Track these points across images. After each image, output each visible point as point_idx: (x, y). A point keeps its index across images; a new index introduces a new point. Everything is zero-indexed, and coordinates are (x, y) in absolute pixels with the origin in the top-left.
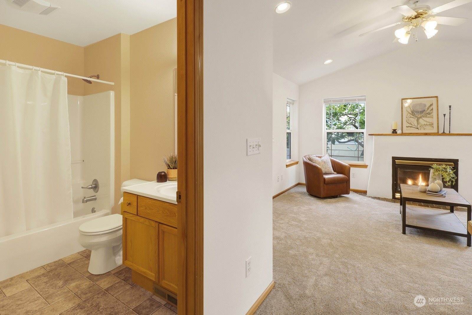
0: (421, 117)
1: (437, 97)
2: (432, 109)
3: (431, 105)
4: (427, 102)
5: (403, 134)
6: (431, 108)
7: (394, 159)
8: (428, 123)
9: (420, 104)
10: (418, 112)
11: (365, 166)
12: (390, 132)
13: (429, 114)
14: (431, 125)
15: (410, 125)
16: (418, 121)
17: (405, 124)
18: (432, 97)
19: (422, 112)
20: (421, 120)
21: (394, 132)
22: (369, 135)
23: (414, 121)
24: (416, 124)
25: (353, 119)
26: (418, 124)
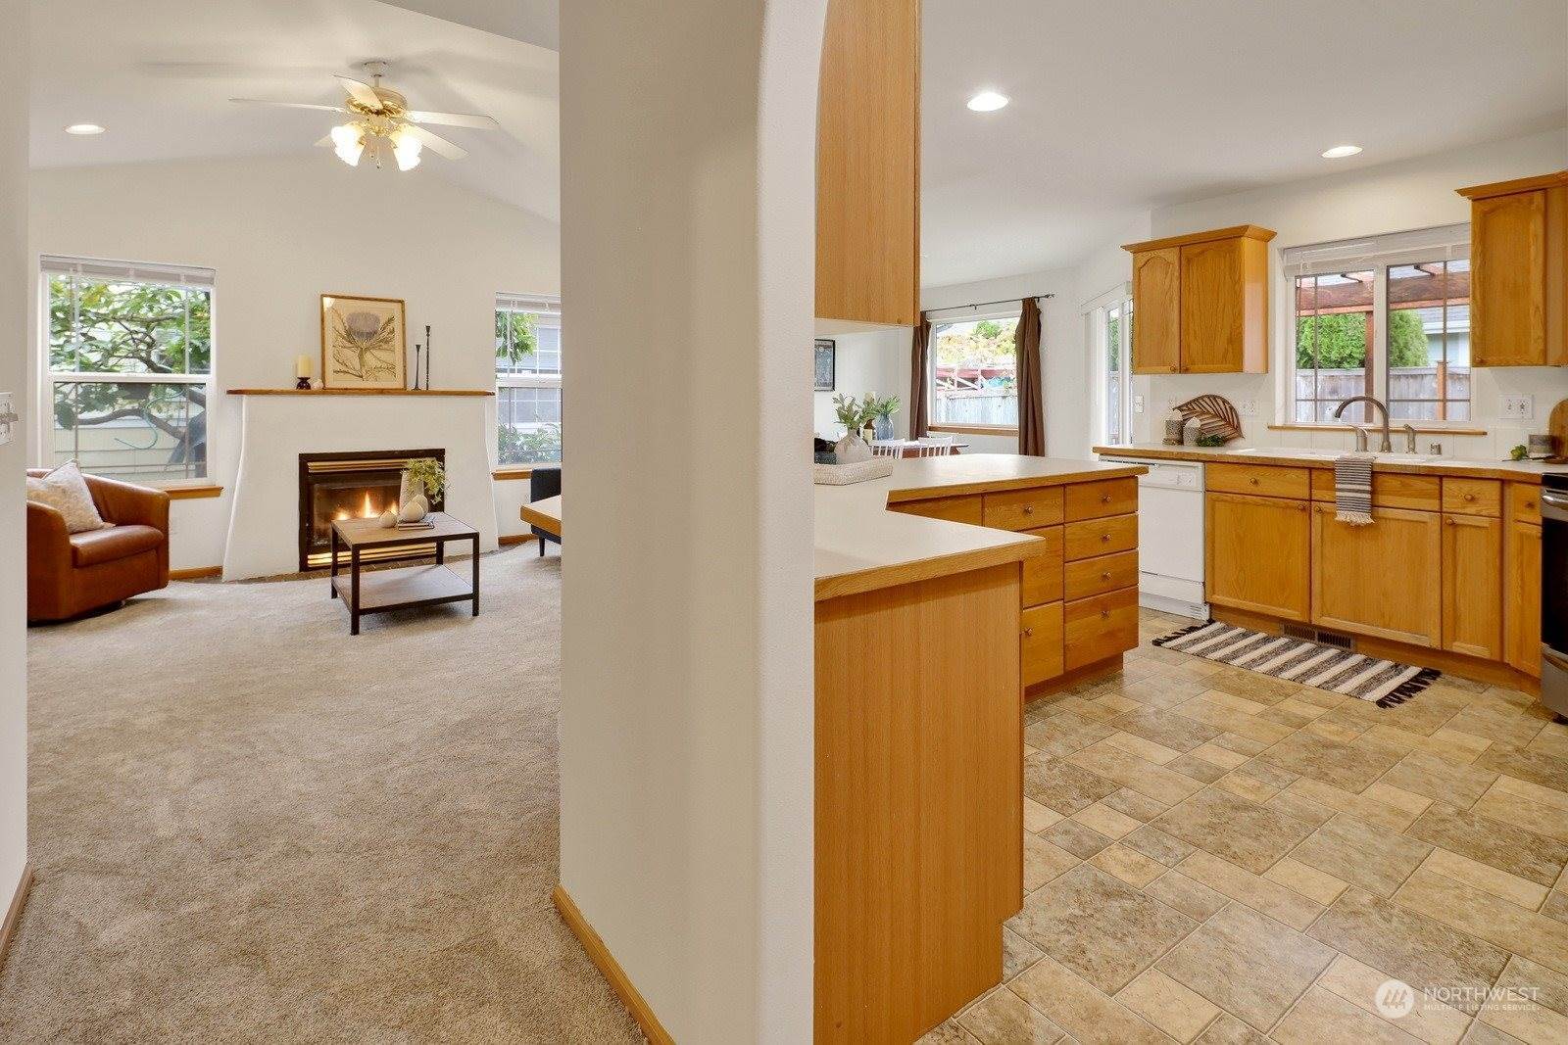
0: (367, 349)
1: (401, 302)
2: (392, 331)
3: (391, 320)
4: (382, 311)
5: (325, 391)
6: (390, 327)
7: (305, 459)
8: (384, 365)
9: (366, 316)
10: (360, 334)
11: (214, 491)
12: (292, 385)
13: (387, 342)
14: (391, 368)
15: (344, 368)
16: (361, 357)
17: (331, 365)
18: (391, 301)
19: (371, 335)
20: (368, 356)
21: (303, 384)
22: (230, 392)
23: (351, 356)
24: (358, 367)
25: (140, 336)
26: (362, 365)
